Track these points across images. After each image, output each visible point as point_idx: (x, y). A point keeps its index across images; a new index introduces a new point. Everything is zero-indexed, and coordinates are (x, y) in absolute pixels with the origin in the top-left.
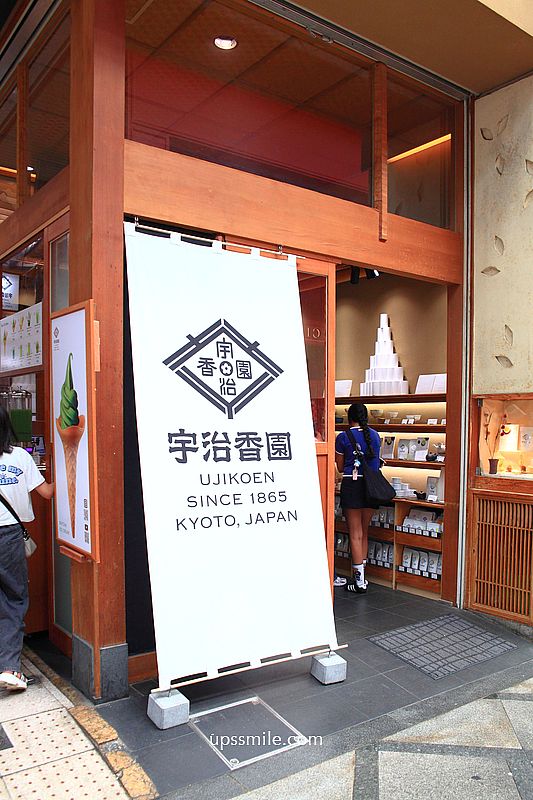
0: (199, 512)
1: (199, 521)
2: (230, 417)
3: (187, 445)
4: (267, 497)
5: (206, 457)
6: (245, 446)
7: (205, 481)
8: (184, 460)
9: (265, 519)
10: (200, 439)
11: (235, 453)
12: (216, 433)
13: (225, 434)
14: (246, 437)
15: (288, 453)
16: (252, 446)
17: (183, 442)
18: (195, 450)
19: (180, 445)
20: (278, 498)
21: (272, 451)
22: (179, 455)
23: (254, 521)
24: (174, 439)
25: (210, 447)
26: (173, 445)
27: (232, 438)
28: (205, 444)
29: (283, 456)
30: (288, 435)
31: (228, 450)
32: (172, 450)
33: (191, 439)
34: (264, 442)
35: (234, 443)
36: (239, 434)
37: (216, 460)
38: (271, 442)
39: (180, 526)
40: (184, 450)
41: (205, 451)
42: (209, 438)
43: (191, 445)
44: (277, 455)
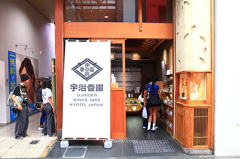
0: (76, 102)
1: (76, 104)
2: (87, 81)
3: (75, 87)
4: (94, 100)
5: (79, 90)
6: (90, 88)
7: (79, 95)
8: (74, 91)
9: (93, 105)
10: (78, 86)
11: (87, 89)
12: (83, 85)
13: (85, 85)
14: (90, 86)
15: (102, 90)
16: (92, 88)
17: (74, 87)
18: (77, 88)
19: (73, 87)
20: (98, 100)
21: (97, 89)
22: (73, 89)
23: (90, 105)
24: (72, 86)
25: (81, 88)
26: (72, 87)
27: (87, 86)
28: (79, 87)
29: (100, 90)
30: (102, 85)
31: (85, 88)
32: (71, 88)
33: (76, 86)
34: (95, 87)
35: (87, 87)
36: (89, 85)
37: (82, 91)
38: (97, 87)
39: (71, 105)
40: (74, 88)
41: (79, 89)
42: (81, 86)
43: (76, 87)
44: (99, 90)
